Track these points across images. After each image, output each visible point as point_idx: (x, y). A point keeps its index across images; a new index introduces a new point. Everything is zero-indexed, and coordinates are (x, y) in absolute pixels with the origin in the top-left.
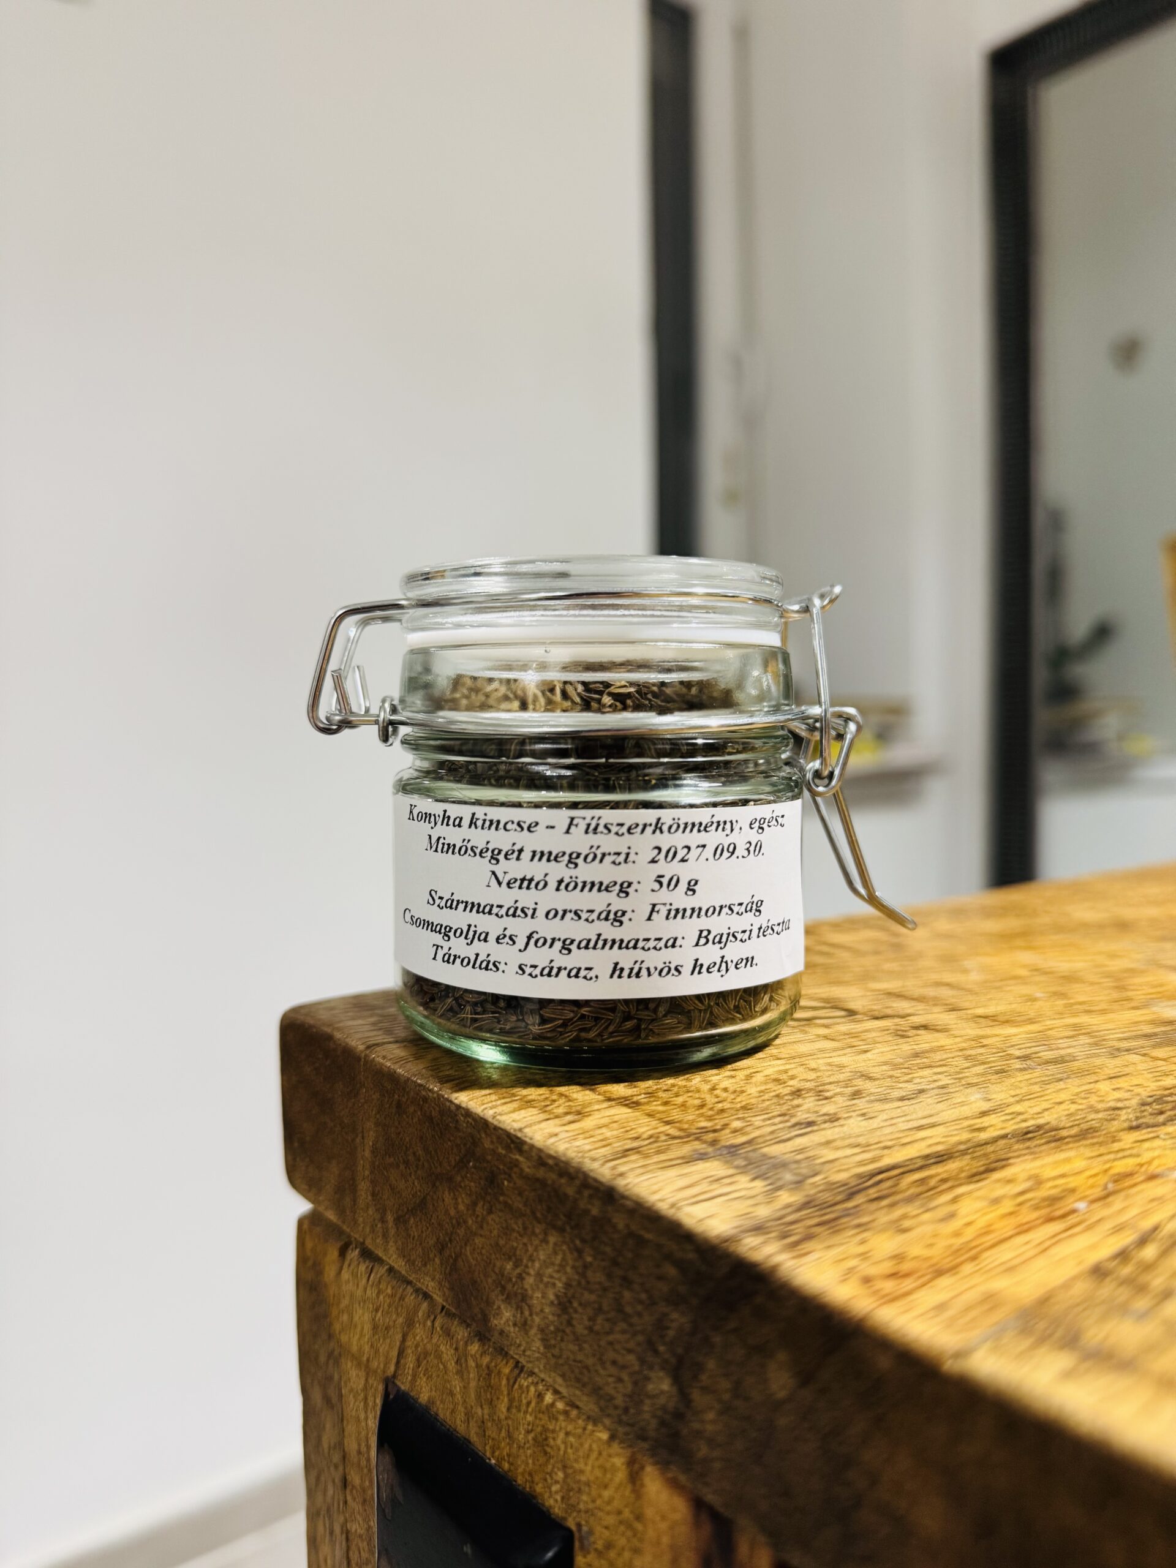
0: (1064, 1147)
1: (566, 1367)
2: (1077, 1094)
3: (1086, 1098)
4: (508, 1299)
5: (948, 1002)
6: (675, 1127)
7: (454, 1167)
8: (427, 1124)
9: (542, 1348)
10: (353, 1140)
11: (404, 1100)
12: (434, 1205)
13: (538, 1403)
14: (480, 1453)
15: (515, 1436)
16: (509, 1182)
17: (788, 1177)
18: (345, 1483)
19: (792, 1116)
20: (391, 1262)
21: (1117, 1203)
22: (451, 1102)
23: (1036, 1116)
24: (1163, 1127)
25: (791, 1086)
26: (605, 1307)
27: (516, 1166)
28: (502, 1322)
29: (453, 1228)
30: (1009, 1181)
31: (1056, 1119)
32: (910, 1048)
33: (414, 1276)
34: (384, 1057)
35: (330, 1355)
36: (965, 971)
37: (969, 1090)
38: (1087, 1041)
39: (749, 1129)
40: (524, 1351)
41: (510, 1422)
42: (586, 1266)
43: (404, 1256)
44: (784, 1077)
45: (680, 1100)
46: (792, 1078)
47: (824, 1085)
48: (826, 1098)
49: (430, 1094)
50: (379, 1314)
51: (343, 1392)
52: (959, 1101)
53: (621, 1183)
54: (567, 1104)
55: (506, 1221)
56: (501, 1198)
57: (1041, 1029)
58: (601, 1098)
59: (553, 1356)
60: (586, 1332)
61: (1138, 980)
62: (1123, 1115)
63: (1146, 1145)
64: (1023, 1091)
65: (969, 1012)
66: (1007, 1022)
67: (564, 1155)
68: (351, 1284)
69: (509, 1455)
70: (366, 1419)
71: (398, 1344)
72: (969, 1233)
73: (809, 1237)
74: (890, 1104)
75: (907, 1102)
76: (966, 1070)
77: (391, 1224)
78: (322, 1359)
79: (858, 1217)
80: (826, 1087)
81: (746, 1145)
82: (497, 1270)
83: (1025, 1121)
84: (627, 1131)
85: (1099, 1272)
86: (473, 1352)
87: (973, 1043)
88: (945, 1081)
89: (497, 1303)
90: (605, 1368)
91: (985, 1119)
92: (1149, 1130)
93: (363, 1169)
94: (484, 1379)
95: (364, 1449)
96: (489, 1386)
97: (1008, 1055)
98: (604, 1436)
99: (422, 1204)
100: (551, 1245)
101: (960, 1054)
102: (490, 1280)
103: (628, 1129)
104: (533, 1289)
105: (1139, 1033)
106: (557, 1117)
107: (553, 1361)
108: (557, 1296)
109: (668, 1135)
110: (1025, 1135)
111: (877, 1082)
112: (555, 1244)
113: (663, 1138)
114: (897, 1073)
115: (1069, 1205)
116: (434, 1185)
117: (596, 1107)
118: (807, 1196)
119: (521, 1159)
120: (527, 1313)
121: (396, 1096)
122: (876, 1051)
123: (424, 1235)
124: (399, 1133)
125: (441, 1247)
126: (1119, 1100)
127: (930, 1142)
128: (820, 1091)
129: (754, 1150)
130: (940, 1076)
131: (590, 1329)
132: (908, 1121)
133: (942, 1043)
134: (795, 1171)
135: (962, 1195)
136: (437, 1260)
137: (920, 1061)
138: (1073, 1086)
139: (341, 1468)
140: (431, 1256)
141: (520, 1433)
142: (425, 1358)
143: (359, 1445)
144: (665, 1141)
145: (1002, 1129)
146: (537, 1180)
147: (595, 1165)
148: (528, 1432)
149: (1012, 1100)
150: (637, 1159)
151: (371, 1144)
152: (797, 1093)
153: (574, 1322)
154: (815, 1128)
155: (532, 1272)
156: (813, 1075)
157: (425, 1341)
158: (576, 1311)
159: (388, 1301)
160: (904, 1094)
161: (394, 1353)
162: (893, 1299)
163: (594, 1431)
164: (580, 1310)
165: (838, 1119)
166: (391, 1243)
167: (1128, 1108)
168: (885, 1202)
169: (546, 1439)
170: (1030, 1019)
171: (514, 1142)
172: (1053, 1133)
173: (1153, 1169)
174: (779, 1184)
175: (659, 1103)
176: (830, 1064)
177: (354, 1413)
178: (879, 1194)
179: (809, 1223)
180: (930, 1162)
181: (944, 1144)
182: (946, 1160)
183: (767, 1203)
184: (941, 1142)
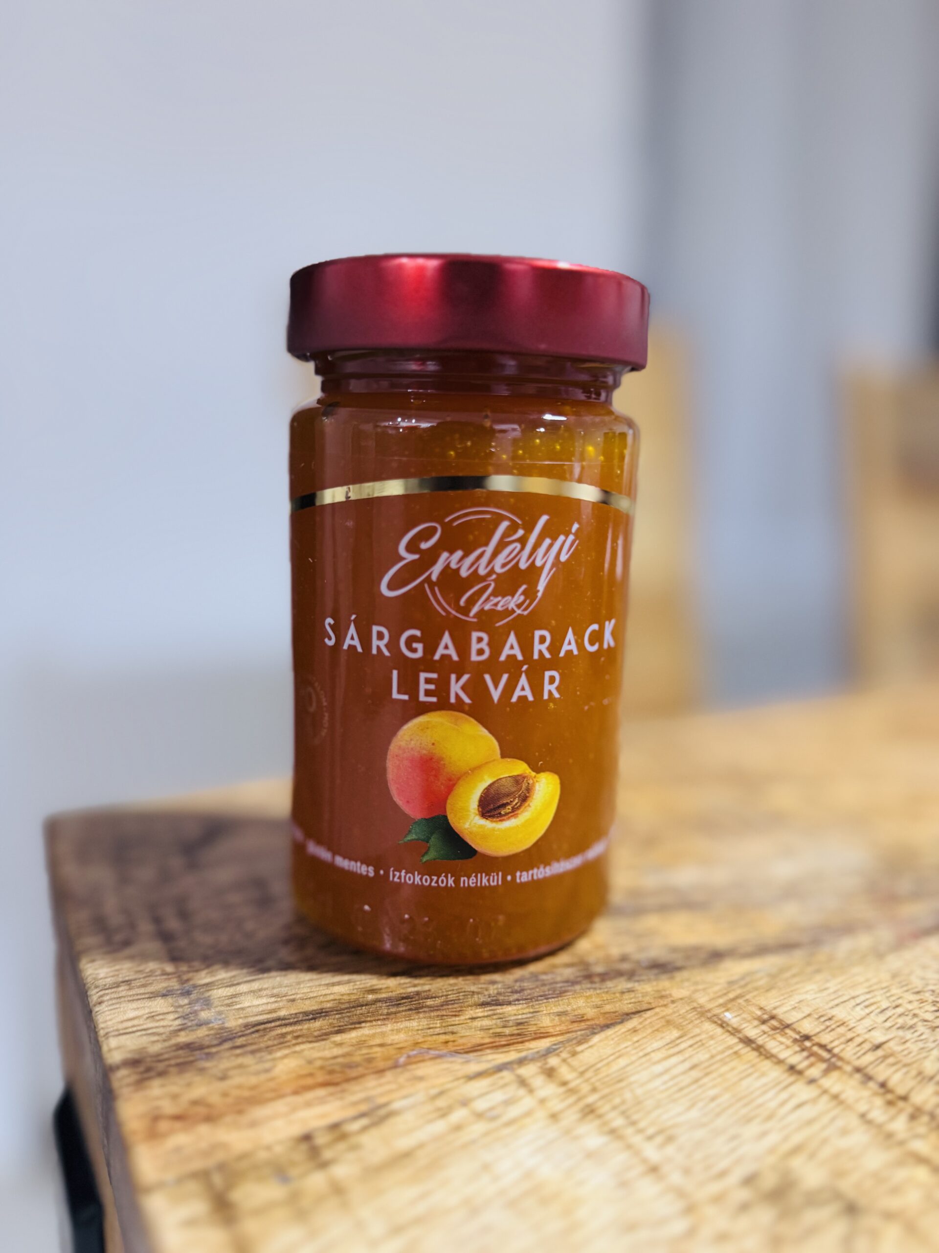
0: (414, 1017)
30: (340, 1044)
72: (262, 1088)
79: (208, 1062)
81: (204, 987)
84: (141, 964)
85: (305, 1138)
113: (158, 973)
118: (195, 1038)
127: (332, 997)
129: (204, 992)
134: (212, 1014)
135: (295, 1052)
144: (156, 976)
150: (121, 991)
162: (155, 1137)
168: (238, 1051)
174: (189, 1024)
178: (244, 1043)
179: (173, 1062)
180: (307, 1018)
181: (335, 1002)
182: (320, 1017)
183: (165, 1041)
184: (335, 1000)
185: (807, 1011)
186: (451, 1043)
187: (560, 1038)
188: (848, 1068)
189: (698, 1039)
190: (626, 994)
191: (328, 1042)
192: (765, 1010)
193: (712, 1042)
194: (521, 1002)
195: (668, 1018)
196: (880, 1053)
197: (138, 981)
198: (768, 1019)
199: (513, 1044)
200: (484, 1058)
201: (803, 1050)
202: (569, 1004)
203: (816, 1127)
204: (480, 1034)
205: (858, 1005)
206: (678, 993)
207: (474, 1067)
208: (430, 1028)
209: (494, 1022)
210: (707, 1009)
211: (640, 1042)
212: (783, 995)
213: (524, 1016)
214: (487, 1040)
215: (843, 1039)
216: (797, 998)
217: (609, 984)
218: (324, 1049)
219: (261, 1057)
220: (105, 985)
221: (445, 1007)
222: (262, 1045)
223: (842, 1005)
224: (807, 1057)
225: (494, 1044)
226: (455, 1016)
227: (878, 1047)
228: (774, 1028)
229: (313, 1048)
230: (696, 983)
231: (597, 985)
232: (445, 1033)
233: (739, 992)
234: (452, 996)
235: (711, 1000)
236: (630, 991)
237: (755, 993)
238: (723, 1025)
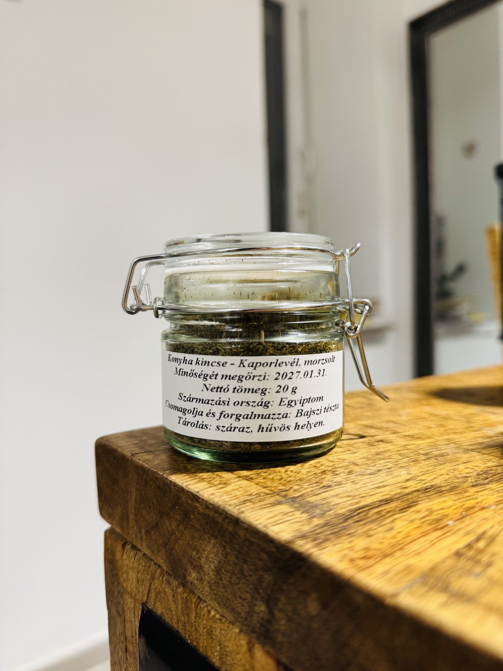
0: (443, 496)
1: (219, 600)
2: (449, 471)
3: (453, 472)
4: (194, 568)
5: (392, 430)
6: (268, 489)
7: (170, 509)
8: (158, 490)
9: (209, 591)
10: (127, 497)
11: (148, 478)
12: (161, 526)
13: (208, 615)
14: (184, 638)
15: (199, 630)
16: (193, 515)
17: (318, 512)
18: (126, 650)
19: (321, 483)
20: (144, 551)
21: (467, 521)
22: (168, 479)
23: (430, 481)
24: (487, 485)
25: (321, 469)
26: (236, 572)
27: (196, 508)
28: (192, 578)
29: (170, 536)
30: (418, 512)
31: (440, 482)
32: (375, 450)
33: (154, 557)
34: (139, 459)
35: (119, 592)
36: (400, 415)
37: (401, 470)
38: (454, 446)
39: (301, 489)
40: (201, 592)
41: (196, 624)
42: (227, 554)
43: (149, 548)
44: (318, 465)
45: (271, 477)
46: (322, 465)
47: (336, 468)
48: (337, 474)
49: (159, 476)
50: (139, 574)
51: (125, 609)
52: (396, 475)
53: (242, 516)
54: (220, 480)
55: (192, 533)
56: (190, 523)
57: (433, 441)
58: (235, 476)
59: (214, 594)
60: (228, 583)
61: (476, 418)
62: (470, 480)
63: (480, 494)
64: (425, 469)
65: (401, 434)
66: (418, 438)
67: (217, 503)
68: (127, 561)
69: (196, 639)
70: (135, 621)
71: (148, 588)
72: (399, 537)
73: (326, 540)
74: (365, 477)
75: (373, 476)
76: (400, 461)
77: (143, 534)
78: (116, 594)
79: (349, 530)
80: (337, 469)
81: (300, 497)
82: (189, 555)
83: (426, 483)
84: (246, 492)
85: (458, 554)
86: (180, 592)
87: (403, 448)
88: (390, 465)
89: (190, 570)
90: (237, 600)
91: (408, 483)
92: (481, 486)
93: (131, 509)
94: (185, 604)
95: (134, 635)
96: (187, 607)
97: (419, 453)
98: (237, 630)
99: (156, 525)
100: (212, 544)
101: (397, 453)
102: (186, 559)
103: (247, 490)
104: (204, 564)
105: (477, 442)
106: (215, 486)
107: (214, 596)
108: (215, 567)
109: (265, 493)
110: (426, 490)
111: (360, 467)
112: (214, 544)
113: (262, 494)
114: (369, 462)
115: (445, 523)
116: (161, 517)
117: (233, 481)
118: (326, 521)
119: (198, 505)
120: (202, 574)
121: (144, 477)
122: (360, 452)
123: (158, 539)
124: (146, 493)
125: (165, 545)
126: (468, 473)
127: (383, 494)
128: (334, 471)
129: (303, 499)
130: (388, 463)
131: (230, 582)
132: (373, 484)
133: (389, 448)
134: (322, 509)
135: (397, 519)
136: (163, 550)
137: (379, 457)
138: (448, 467)
139: (124, 643)
140: (161, 548)
141: (201, 629)
142: (159, 594)
143: (132, 633)
144: (263, 496)
145: (415, 487)
146: (206, 515)
147: (231, 508)
148: (204, 628)
149: (420, 474)
150: (250, 505)
151: (134, 498)
152: (324, 472)
153: (223, 579)
154: (331, 488)
155: (204, 556)
156: (331, 464)
157: (159, 586)
158: (223, 574)
159: (143, 568)
160: (372, 472)
161: (147, 592)
162: (363, 569)
163: (232, 628)
164: (225, 573)
165: (342, 484)
166: (144, 543)
167: (472, 476)
168: (361, 523)
169: (212, 631)
170: (428, 437)
171: (195, 498)
172: (438, 489)
173: (483, 505)
174: (314, 515)
175: (261, 478)
176: (339, 459)
177: (129, 619)
178: (360, 519)
179: (326, 533)
180: (382, 503)
182: (390, 502)
183: (308, 524)
186: (480, 503)
194: (493, 483)
197: (254, 499)
204: (491, 497)
208: (460, 499)
209: (491, 492)
214: (499, 499)
218: (412, 515)
219: (379, 524)
220: (235, 504)
221: (454, 490)
222: (372, 518)
226: (465, 492)
229: (405, 515)
232: (470, 500)
234: (452, 485)
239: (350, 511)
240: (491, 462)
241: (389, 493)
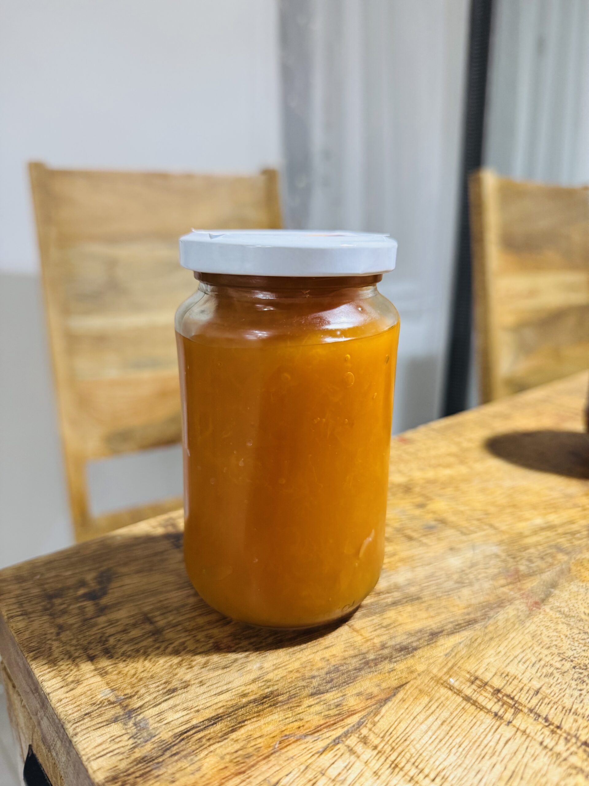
0: (274, 711)
21: (273, 760)
23: (275, 683)
24: (325, 694)
30: (236, 741)
31: (282, 686)
39: (145, 695)
50: (25, 720)
52: (248, 669)
53: (74, 740)
54: (76, 674)
62: (314, 683)
63: (312, 710)
64: (281, 660)
67: (60, 715)
74: (217, 672)
75: (225, 670)
76: (265, 640)
79: (160, 769)
80: (196, 657)
81: (139, 710)
83: (268, 687)
84: (92, 698)
91: (251, 686)
92: (319, 696)
103: (94, 695)
106: (67, 685)
109: (109, 701)
110: (263, 700)
111: (220, 652)
113: (106, 703)
114: (233, 643)
115: (252, 761)
117: (88, 676)
118: (145, 752)
126: (318, 669)
127: (220, 705)
128: (191, 661)
129: (141, 713)
132: (218, 687)
134: (151, 732)
135: (211, 752)
137: (248, 632)
138: (304, 657)
142: (39, 746)
144: (105, 706)
145: (256, 694)
147: (69, 725)
149: (272, 668)
150: (86, 722)
154: (175, 694)
159: (27, 717)
161: (31, 738)
165: (188, 686)
167: (319, 676)
168: (176, 758)
172: (275, 698)
173: (303, 731)
174: (139, 742)
178: (178, 750)
179: (137, 774)
180: (211, 723)
181: (224, 708)
182: (218, 721)
183: (127, 758)
184: (223, 706)
185: (494, 670)
186: (301, 728)
187: (364, 713)
188: (526, 710)
189: (440, 701)
190: (392, 673)
191: (229, 740)
192: (471, 673)
193: (448, 702)
194: (334, 689)
195: (419, 687)
196: (539, 696)
197: (95, 712)
198: (474, 680)
199: (338, 722)
200: (324, 736)
201: (499, 701)
202: (361, 686)
203: (519, 756)
204: (317, 717)
205: (519, 662)
206: (420, 668)
207: (321, 745)
208: (286, 719)
209: (322, 707)
210: (439, 677)
211: (409, 709)
212: (478, 660)
213: (338, 700)
214: (322, 722)
215: (518, 689)
216: (486, 661)
217: (380, 667)
218: (228, 746)
219: (192, 760)
220: (74, 720)
221: (290, 701)
222: (189, 750)
223: (511, 664)
224: (502, 706)
225: (327, 724)
226: (298, 706)
227: (537, 692)
228: (479, 687)
229: (221, 746)
230: (428, 659)
231: (373, 669)
232: (296, 721)
233: (453, 661)
234: (292, 691)
235: (440, 670)
236: (393, 670)
237: (462, 661)
238: (451, 688)
239: (176, 736)
240: (352, 648)
241: (225, 704)
